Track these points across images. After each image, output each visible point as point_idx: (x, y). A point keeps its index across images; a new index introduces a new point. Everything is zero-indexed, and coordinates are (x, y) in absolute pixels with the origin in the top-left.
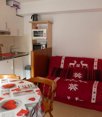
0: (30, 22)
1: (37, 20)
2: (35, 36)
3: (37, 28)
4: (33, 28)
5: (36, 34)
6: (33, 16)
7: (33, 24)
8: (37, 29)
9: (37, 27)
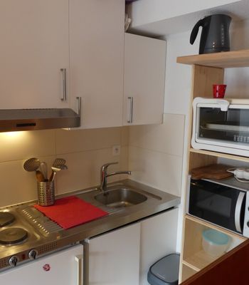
0: (182, 60)
1: (224, 47)
2: (205, 133)
3: (220, 92)
4: (197, 93)
5: (212, 124)
6: (200, 23)
7: (200, 68)
8: (222, 96)
9: (223, 88)
